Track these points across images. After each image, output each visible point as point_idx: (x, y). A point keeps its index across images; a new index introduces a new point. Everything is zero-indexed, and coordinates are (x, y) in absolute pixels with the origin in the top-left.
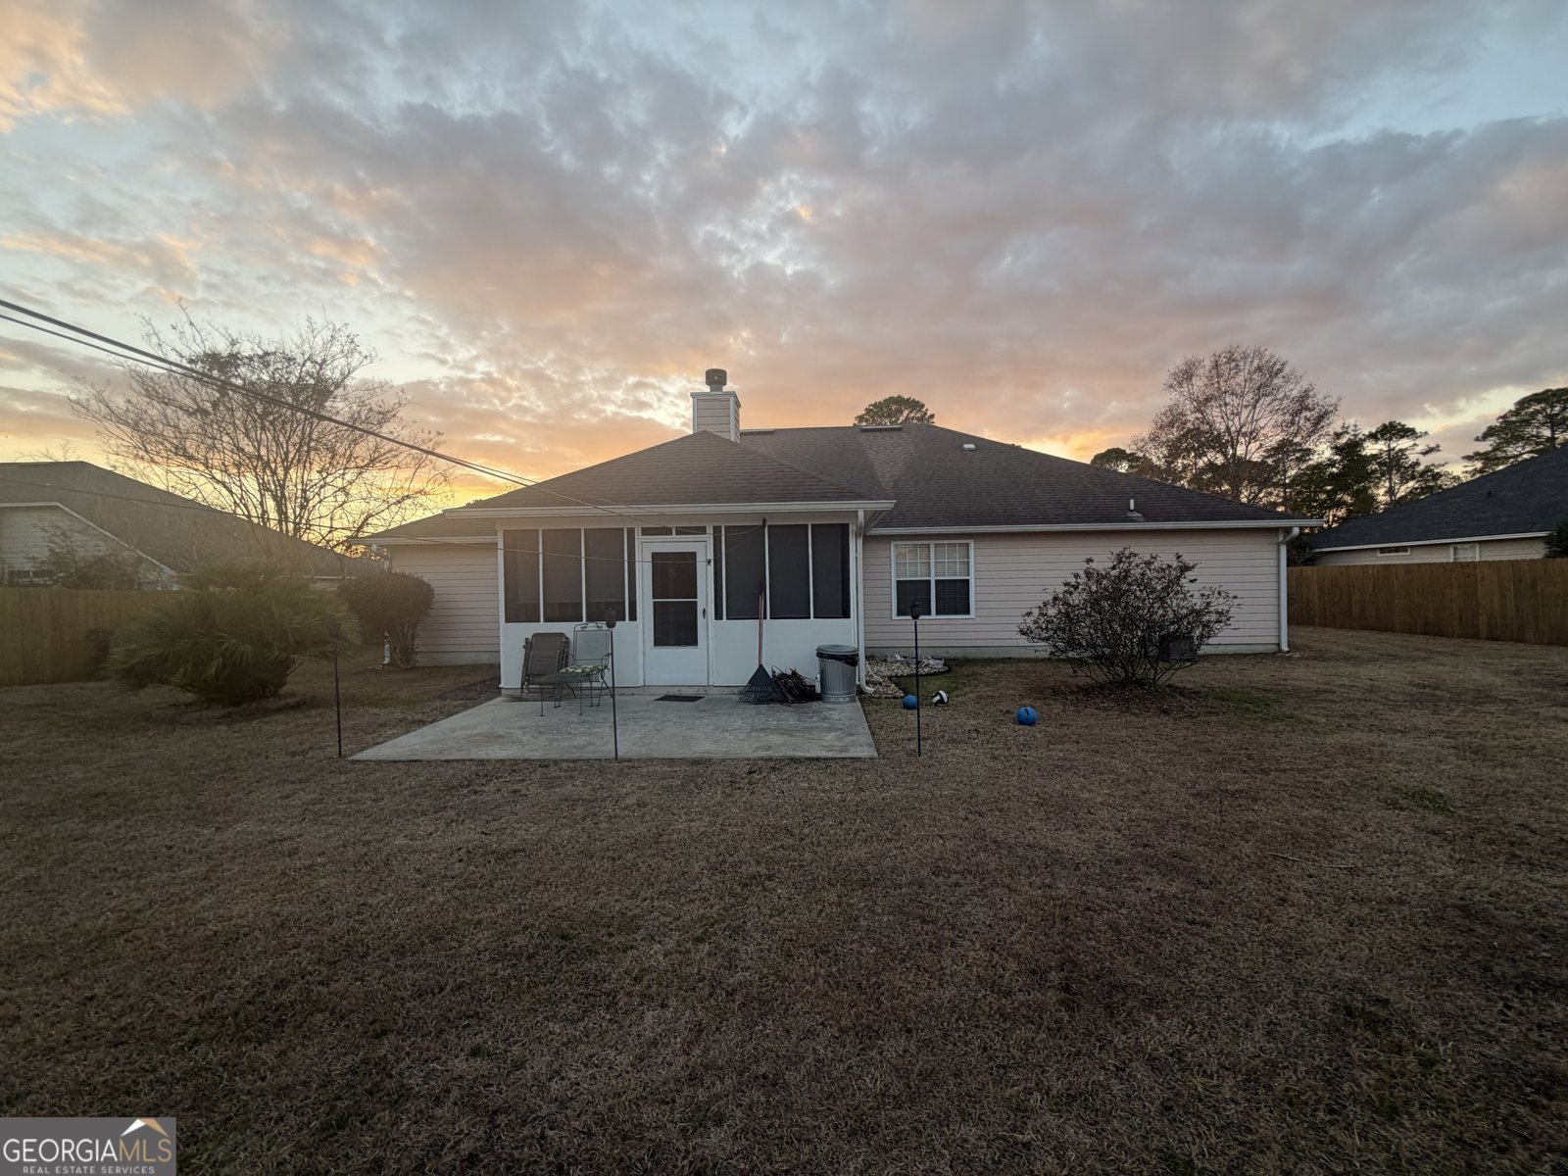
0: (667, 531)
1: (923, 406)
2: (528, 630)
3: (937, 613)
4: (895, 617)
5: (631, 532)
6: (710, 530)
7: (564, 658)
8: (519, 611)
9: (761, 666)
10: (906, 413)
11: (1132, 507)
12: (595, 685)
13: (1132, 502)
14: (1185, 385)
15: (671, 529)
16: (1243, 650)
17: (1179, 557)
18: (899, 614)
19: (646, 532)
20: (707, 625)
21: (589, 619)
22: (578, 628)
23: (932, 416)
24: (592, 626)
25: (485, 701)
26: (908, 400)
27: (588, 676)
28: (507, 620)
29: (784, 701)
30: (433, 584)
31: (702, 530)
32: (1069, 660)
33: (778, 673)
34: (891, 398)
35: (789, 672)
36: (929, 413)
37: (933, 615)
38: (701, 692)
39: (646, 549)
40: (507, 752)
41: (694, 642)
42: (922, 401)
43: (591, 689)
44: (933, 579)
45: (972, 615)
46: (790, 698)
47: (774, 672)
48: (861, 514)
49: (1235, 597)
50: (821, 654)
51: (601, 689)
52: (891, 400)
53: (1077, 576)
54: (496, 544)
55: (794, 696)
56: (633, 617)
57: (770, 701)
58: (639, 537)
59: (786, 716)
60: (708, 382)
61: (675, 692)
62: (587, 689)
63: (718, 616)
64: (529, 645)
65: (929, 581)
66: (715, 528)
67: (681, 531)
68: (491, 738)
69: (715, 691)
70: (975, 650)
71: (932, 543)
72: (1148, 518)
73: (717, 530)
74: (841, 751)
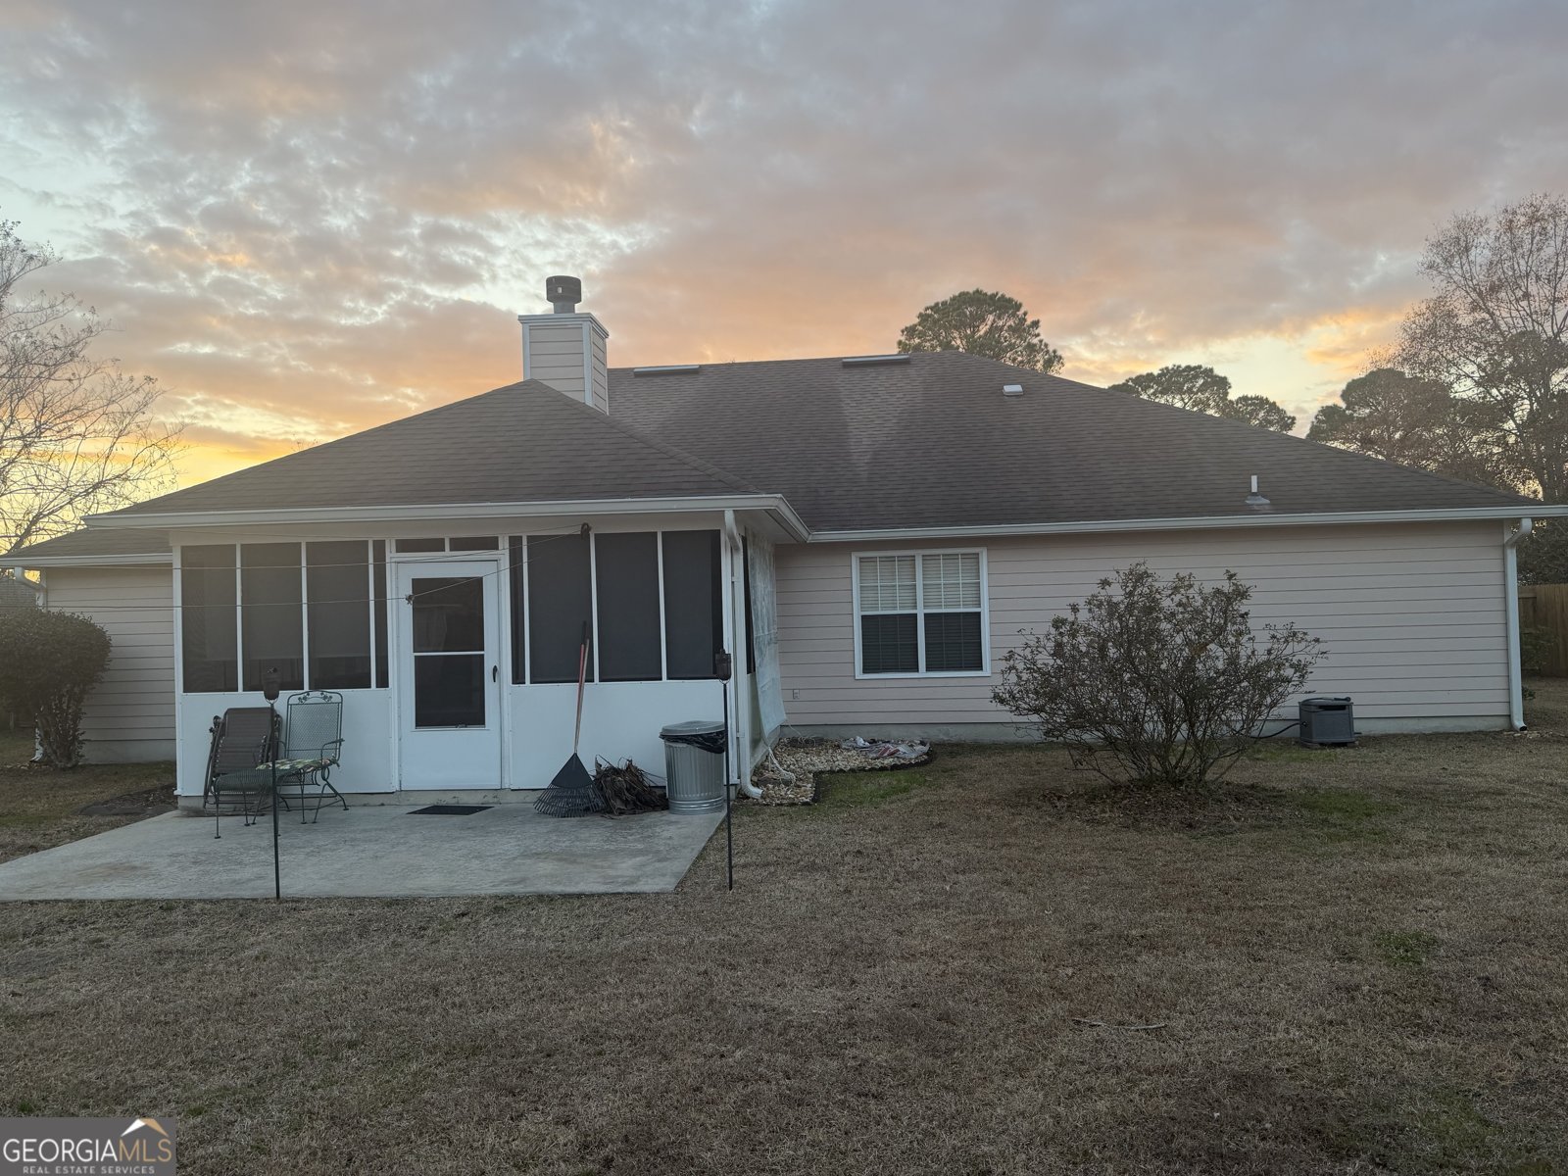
0: (436, 545)
1: (1018, 306)
2: (219, 703)
3: (929, 668)
4: (859, 674)
5: (380, 547)
6: (504, 544)
7: (273, 748)
8: (204, 675)
9: (575, 757)
10: (991, 318)
11: (1254, 489)
12: (309, 790)
13: (1254, 479)
14: (1456, 263)
15: (442, 541)
16: (1449, 726)
17: (1231, 577)
18: (866, 670)
19: (404, 546)
20: (501, 694)
21: (314, 686)
22: (294, 700)
23: (1036, 324)
24: (316, 696)
25: (152, 816)
26: (994, 296)
27: (297, 776)
28: (186, 690)
29: (607, 811)
30: (110, 630)
31: (491, 544)
32: (1068, 746)
33: (605, 765)
34: (962, 294)
35: (622, 765)
36: (1029, 320)
37: (922, 672)
38: (490, 799)
39: (402, 575)
40: (128, 890)
41: (478, 719)
42: (1018, 298)
43: (302, 796)
44: (921, 613)
45: (987, 670)
46: (618, 804)
47: (599, 765)
48: (729, 516)
49: (1317, 640)
50: (670, 737)
51: (321, 796)
52: (963, 299)
53: (1075, 609)
54: (171, 565)
55: (626, 802)
56: (383, 682)
57: (588, 810)
58: (391, 554)
59: (592, 834)
60: (552, 296)
61: (448, 800)
62: (294, 797)
63: (518, 678)
64: (220, 728)
65: (915, 616)
66: (511, 539)
67: (459, 545)
68: (116, 871)
69: (513, 798)
70: (993, 729)
71: (919, 554)
72: (1278, 507)
73: (515, 542)
74: (625, 884)
